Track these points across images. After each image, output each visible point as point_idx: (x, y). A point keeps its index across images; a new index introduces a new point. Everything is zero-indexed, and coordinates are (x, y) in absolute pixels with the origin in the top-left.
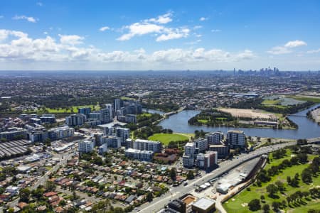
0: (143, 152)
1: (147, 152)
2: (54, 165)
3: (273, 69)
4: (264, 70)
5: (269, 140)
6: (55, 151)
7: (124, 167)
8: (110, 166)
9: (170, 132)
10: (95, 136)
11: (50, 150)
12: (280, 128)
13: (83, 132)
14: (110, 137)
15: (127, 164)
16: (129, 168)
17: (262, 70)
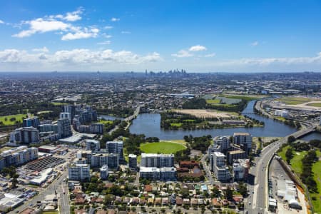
0: (163, 169)
1: (169, 169)
2: (56, 207)
3: (180, 71)
4: (173, 71)
5: (260, 140)
6: (31, 184)
7: (156, 194)
8: (136, 195)
9: (157, 140)
10: (83, 155)
11: (23, 183)
12: (251, 127)
13: (47, 151)
14: (104, 155)
15: (154, 189)
16: (163, 193)
17: (171, 72)
